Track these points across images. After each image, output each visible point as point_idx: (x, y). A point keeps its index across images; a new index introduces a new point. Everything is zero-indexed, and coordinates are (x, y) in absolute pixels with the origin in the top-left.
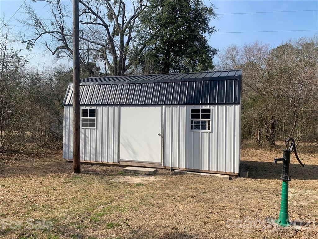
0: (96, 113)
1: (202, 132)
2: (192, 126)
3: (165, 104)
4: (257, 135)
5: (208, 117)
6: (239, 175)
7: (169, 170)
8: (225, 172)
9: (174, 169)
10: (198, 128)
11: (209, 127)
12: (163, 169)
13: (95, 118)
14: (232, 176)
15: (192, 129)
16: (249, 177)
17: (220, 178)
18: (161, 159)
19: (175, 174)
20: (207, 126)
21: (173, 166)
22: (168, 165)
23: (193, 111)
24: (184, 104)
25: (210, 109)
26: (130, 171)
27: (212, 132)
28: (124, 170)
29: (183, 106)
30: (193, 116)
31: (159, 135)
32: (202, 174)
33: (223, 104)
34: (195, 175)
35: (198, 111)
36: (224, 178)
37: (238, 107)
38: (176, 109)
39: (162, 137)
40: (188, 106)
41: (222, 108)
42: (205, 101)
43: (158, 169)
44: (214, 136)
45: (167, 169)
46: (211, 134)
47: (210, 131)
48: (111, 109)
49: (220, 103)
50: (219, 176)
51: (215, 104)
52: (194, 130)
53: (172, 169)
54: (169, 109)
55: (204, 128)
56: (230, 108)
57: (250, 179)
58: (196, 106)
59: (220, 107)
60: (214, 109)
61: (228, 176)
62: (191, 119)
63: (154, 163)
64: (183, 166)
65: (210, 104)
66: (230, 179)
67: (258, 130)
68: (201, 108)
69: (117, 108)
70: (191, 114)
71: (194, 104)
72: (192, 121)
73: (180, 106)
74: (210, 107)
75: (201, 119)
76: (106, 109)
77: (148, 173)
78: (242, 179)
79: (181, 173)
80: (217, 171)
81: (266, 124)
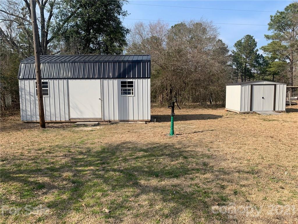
0: (48, 85)
1: (128, 96)
2: (122, 92)
3: (103, 78)
4: (160, 98)
5: (132, 86)
6: (151, 121)
7: (108, 122)
8: (143, 120)
9: (110, 121)
10: (126, 93)
11: (133, 93)
12: (103, 122)
13: (48, 88)
14: (146, 122)
15: (122, 94)
16: (156, 122)
17: (140, 123)
18: (102, 116)
19: (112, 124)
20: (131, 92)
21: (110, 119)
22: (107, 119)
23: (122, 82)
24: (116, 78)
25: (133, 82)
26: (81, 124)
27: (135, 96)
28: (76, 124)
29: (115, 79)
30: (122, 86)
31: (100, 99)
32: (129, 122)
33: (141, 78)
34: (125, 123)
35: (125, 82)
36: (142, 123)
37: (149, 80)
38: (111, 81)
39: (101, 101)
40: (119, 79)
41: (140, 81)
42: (129, 76)
43: (99, 122)
44: (136, 98)
45: (106, 122)
46: (134, 97)
47: (133, 95)
48: (61, 81)
49: (139, 78)
50: (140, 122)
51: (136, 78)
52: (123, 95)
53: (110, 122)
54: (106, 81)
55: (129, 93)
56: (145, 81)
57: (157, 122)
58: (123, 79)
59: (139, 80)
60: (135, 81)
61: (145, 122)
62: (121, 88)
63: (97, 119)
64: (117, 118)
65: (133, 78)
66: (146, 123)
67: (161, 94)
68: (127, 81)
69: (65, 81)
70: (121, 85)
71: (123, 78)
72: (122, 89)
73: (114, 79)
74: (133, 80)
75: (127, 88)
76: (56, 81)
77: (94, 125)
78: (153, 123)
79: (116, 123)
80: (138, 120)
81: (167, 90)
